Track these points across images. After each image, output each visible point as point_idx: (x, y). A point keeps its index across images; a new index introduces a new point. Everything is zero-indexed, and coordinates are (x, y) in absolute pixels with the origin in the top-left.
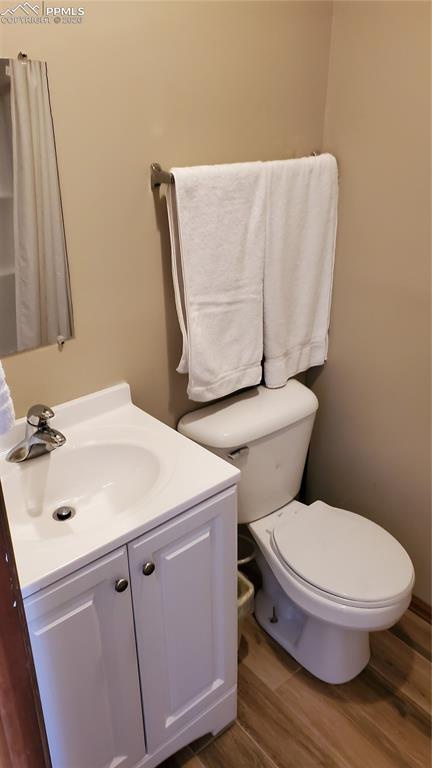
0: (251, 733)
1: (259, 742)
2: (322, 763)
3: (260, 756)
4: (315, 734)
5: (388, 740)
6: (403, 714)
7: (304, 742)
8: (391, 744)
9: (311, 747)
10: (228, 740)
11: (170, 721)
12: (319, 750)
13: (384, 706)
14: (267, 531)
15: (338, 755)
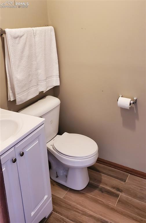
0: (58, 213)
1: (61, 215)
2: (83, 214)
3: (63, 219)
4: (79, 206)
5: (100, 200)
6: (102, 192)
7: (76, 210)
8: (101, 201)
9: (78, 211)
10: (51, 219)
11: (33, 214)
12: (81, 211)
13: (97, 191)
14: (51, 145)
15: (87, 210)
